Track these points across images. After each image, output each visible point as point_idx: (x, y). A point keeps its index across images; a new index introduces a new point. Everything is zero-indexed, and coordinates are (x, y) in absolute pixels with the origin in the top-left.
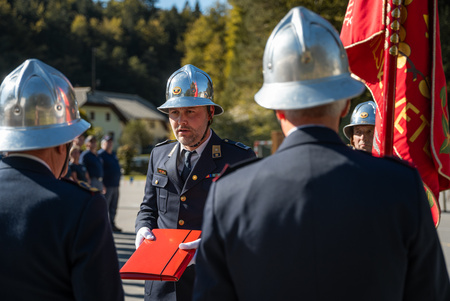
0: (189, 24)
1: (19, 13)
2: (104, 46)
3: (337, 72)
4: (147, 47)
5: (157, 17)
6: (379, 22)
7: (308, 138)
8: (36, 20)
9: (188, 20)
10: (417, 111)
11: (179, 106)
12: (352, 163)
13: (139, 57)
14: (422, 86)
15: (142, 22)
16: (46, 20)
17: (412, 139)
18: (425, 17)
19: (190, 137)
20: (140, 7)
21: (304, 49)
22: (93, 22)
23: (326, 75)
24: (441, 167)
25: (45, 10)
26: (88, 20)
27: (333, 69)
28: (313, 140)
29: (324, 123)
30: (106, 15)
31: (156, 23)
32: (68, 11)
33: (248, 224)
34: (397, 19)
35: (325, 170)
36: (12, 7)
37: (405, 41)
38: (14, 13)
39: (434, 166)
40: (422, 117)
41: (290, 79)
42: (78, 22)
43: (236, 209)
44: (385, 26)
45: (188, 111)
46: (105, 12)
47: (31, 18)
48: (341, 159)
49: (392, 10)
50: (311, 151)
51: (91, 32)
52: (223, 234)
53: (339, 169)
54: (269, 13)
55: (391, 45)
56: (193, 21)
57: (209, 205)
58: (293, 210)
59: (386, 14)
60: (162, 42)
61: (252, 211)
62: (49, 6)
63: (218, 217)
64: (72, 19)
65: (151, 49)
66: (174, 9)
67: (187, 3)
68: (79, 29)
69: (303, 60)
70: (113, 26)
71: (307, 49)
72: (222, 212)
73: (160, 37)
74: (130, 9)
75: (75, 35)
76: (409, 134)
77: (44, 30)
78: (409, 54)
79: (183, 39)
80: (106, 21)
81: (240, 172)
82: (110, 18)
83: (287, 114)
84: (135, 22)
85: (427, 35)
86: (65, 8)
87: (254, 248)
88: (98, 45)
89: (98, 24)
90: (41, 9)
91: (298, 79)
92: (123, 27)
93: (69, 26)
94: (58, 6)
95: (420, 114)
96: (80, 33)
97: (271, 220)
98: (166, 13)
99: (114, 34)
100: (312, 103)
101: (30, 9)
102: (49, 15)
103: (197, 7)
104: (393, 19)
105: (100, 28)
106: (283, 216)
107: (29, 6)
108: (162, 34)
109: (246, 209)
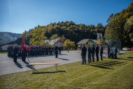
20: (100, 27)
22: (93, 30)
42: (91, 30)
46: (95, 28)
51: (93, 31)
70: (96, 30)
75: (90, 32)
84: (99, 29)
88: (94, 33)
94: (89, 28)
98: (104, 27)
108: (103, 30)
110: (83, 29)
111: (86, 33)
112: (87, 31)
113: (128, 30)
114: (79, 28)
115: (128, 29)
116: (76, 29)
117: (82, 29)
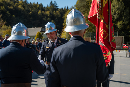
0: (66, 12)
1: (26, 10)
2: (45, 17)
3: (82, 23)
4: (56, 18)
5: (58, 10)
6: (96, 11)
7: (75, 38)
8: (30, 12)
9: (65, 11)
10: (106, 32)
11: (49, 32)
12: (84, 44)
13: (54, 20)
14: (107, 26)
15: (54, 12)
16: (32, 12)
17: (105, 39)
18: (108, 10)
19: (52, 39)
20: (54, 8)
21: (74, 18)
22: (43, 12)
23: (80, 24)
24: (111, 45)
25: (32, 9)
26: (42, 12)
27: (81, 23)
28: (76, 39)
29: (79, 35)
30: (46, 10)
31: (58, 12)
32: (37, 10)
33: (61, 58)
34: (100, 11)
35: (78, 46)
36: (24, 9)
37: (103, 16)
38: (25, 10)
39: (110, 45)
40: (107, 33)
41: (72, 25)
42: (40, 12)
43: (58, 54)
44: (97, 13)
45: (51, 33)
46: (46, 9)
47: (29, 11)
48: (82, 43)
49: (99, 9)
50: (75, 41)
51: (42, 14)
52: (55, 60)
53: (81, 45)
54: (85, 9)
55: (98, 17)
56: (67, 11)
57: (53, 54)
58: (71, 54)
59: (97, 10)
60: (59, 16)
61: (62, 55)
62: (33, 8)
63: (55, 56)
64: (38, 11)
65: (57, 18)
66: (62, 8)
67: (65, 7)
68: (40, 13)
69: (74, 21)
70: (47, 13)
71: (75, 18)
72: (56, 55)
73: (59, 15)
74: (52, 9)
75: (39, 15)
76: (104, 37)
77: (31, 14)
78: (104, 19)
79: (64, 16)
80: (46, 12)
81: (60, 46)
82: (47, 11)
83: (71, 33)
84: (53, 12)
85: (108, 14)
86: (36, 9)
87: (62, 63)
88: (44, 17)
89: (44, 12)
90: (31, 9)
91: (74, 25)
92: (50, 13)
93: (37, 13)
94: (35, 8)
95: (106, 33)
96: (40, 15)
97: (66, 57)
98: (60, 9)
99: (48, 15)
100: (76, 30)
101: (28, 9)
102: (33, 10)
103: (68, 8)
104: (99, 11)
105: (44, 13)
106: (68, 56)
107: (28, 8)
108: (59, 14)
109: (61, 54)
110: (26, 8)
111: (30, 16)
112: (33, 12)
113: (115, 16)
114: (18, 5)
115: (115, 14)
116: (12, 7)
117: (23, 8)
